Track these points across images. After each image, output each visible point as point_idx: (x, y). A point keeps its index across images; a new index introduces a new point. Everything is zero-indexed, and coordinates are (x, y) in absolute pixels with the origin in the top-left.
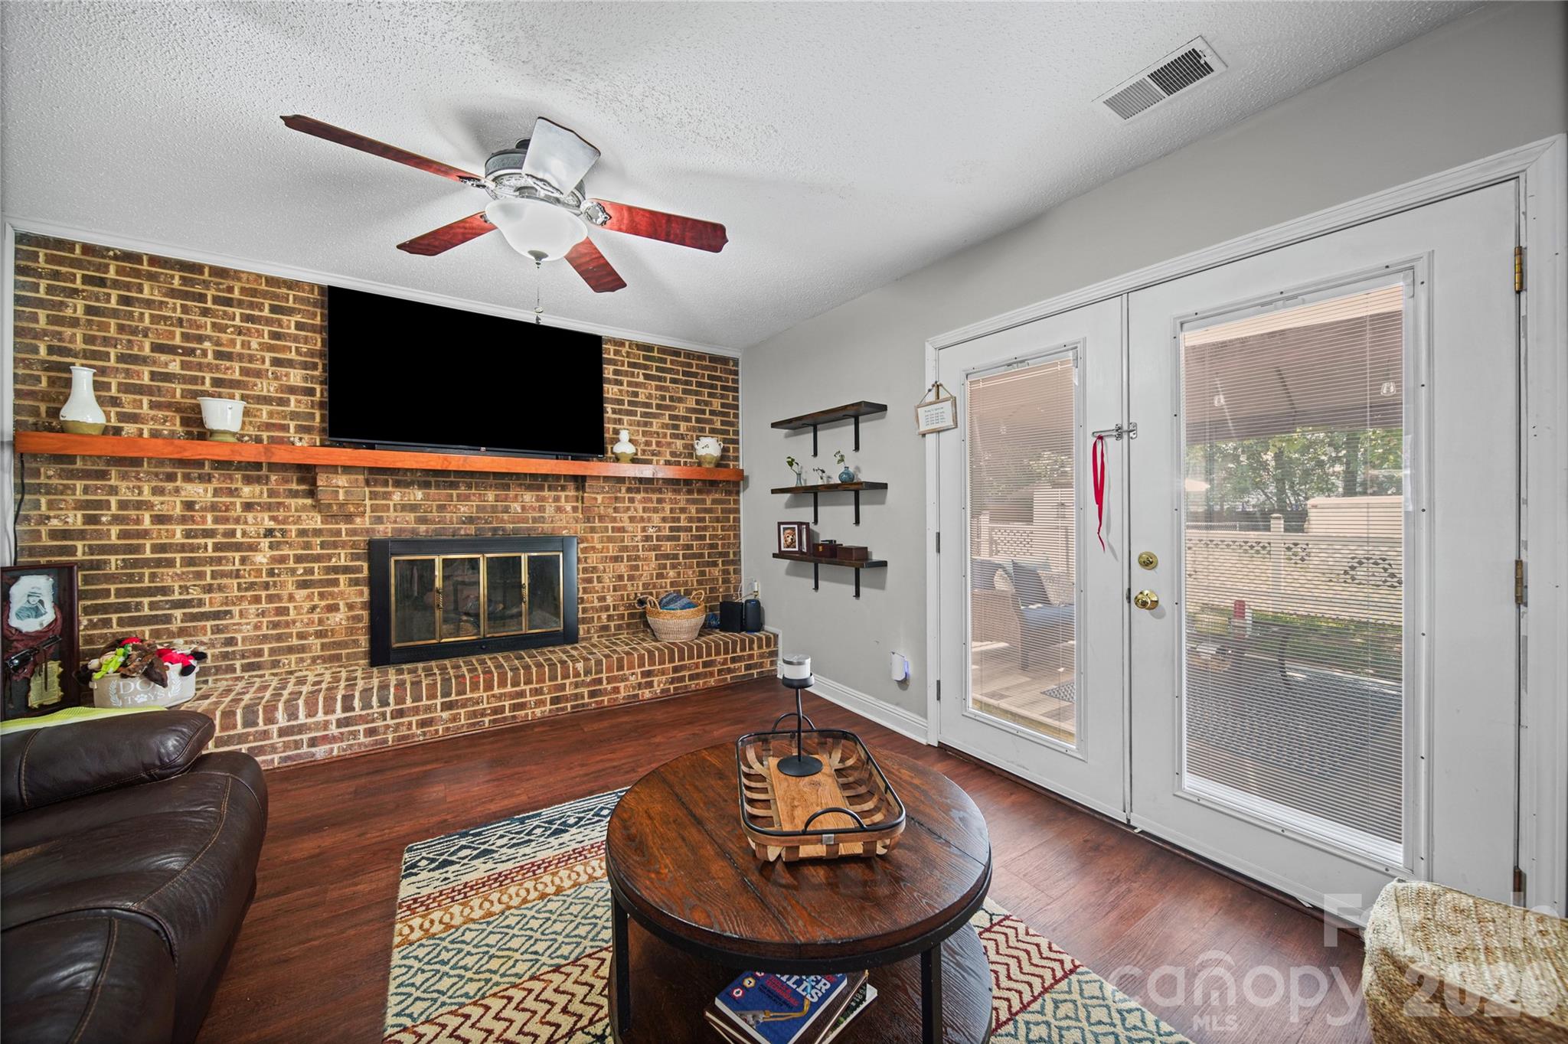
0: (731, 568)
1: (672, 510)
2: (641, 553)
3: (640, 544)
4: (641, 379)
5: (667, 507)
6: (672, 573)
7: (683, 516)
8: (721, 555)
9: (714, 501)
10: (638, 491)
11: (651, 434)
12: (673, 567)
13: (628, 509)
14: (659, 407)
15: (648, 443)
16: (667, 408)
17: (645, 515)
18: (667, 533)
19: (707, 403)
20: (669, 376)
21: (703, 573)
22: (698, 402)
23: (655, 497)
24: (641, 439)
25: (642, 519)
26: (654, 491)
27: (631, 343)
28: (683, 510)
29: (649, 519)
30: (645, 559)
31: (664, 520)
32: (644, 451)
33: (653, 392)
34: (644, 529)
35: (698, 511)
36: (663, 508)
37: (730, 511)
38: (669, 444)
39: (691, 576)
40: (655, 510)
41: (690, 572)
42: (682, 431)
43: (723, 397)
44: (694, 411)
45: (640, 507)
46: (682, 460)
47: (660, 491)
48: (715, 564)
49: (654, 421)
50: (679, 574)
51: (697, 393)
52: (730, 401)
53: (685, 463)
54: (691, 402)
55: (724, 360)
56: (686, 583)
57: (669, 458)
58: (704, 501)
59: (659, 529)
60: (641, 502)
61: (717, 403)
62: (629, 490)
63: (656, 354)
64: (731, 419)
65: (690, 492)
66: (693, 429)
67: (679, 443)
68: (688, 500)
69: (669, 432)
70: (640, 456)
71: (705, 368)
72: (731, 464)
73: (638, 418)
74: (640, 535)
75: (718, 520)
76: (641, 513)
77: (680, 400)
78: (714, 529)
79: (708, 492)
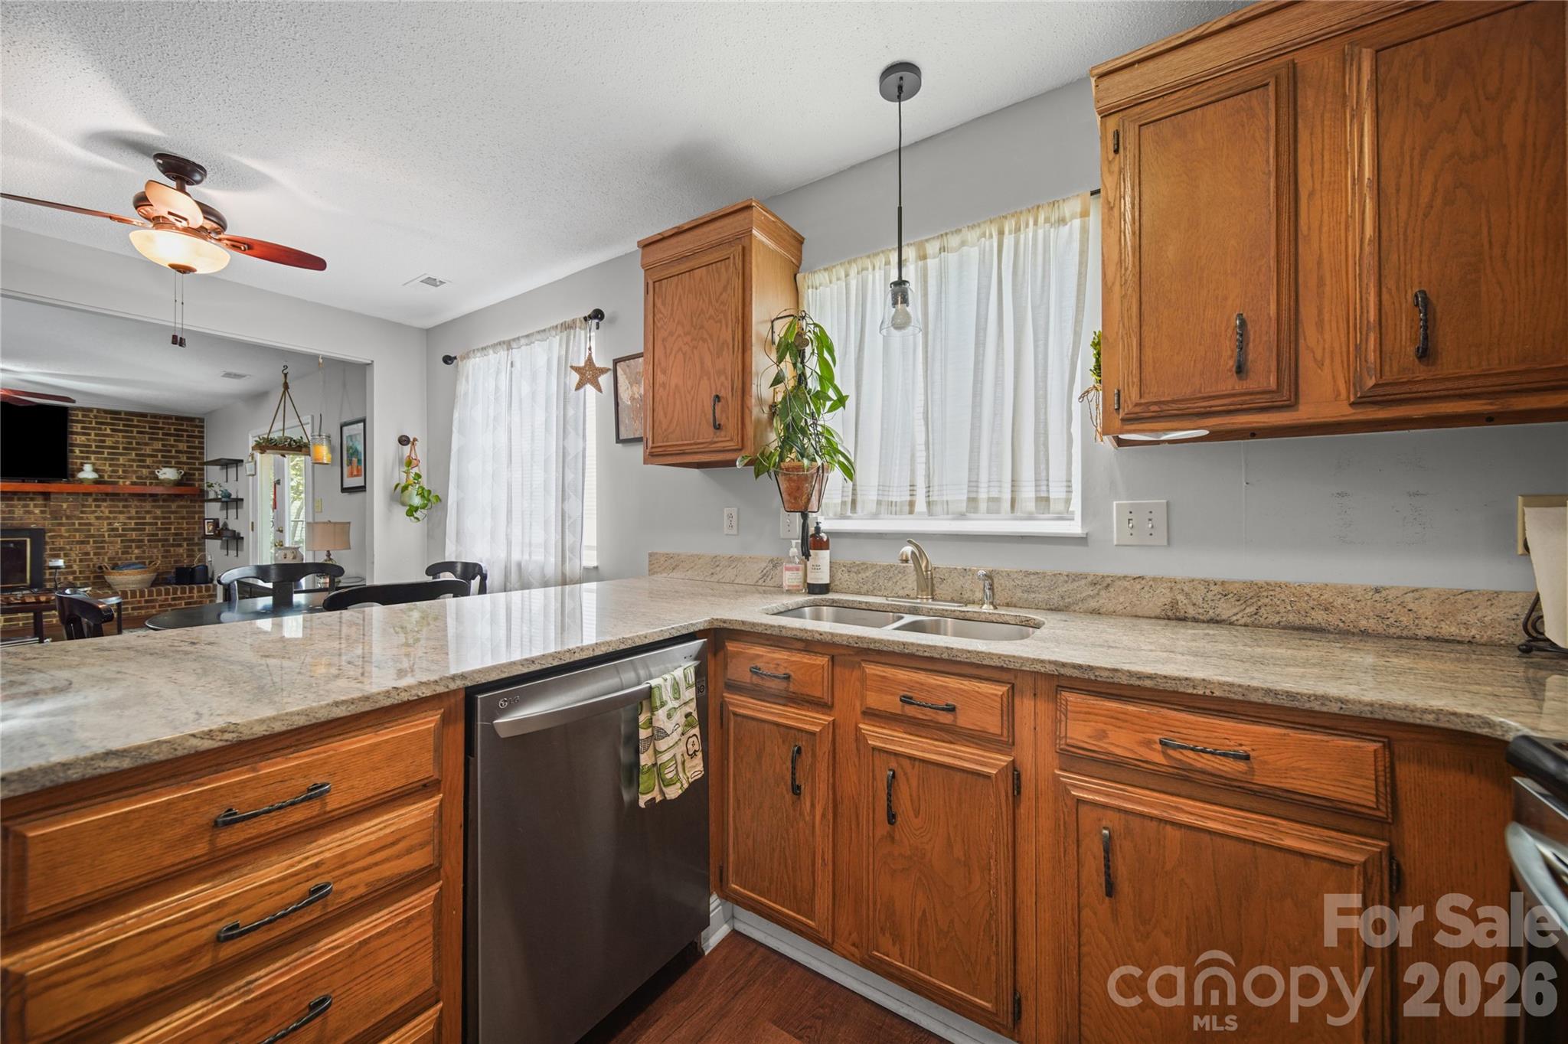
0: (196, 548)
1: (137, 512)
2: (107, 538)
3: (106, 534)
4: (108, 432)
5: (133, 512)
6: (136, 551)
7: (148, 516)
8: (185, 539)
9: (178, 507)
10: (104, 500)
11: (118, 466)
12: (138, 547)
13: (95, 512)
14: (124, 448)
15: (113, 471)
16: (133, 449)
17: (111, 515)
18: (133, 526)
19: (172, 446)
20: (135, 430)
21: (168, 551)
22: (163, 445)
23: (121, 504)
24: (107, 468)
25: (108, 518)
26: (120, 500)
27: (99, 410)
28: (148, 512)
29: (115, 518)
30: (110, 543)
31: (130, 518)
32: (110, 477)
33: (120, 440)
34: (110, 524)
35: (162, 512)
36: (129, 512)
37: (195, 513)
38: (136, 472)
39: (157, 552)
40: (121, 512)
41: (155, 550)
42: (148, 463)
43: (188, 442)
44: (161, 451)
45: (107, 511)
46: (148, 482)
47: (126, 500)
48: (180, 546)
49: (121, 458)
50: (144, 552)
51: (162, 440)
52: (197, 444)
53: (151, 484)
54: (158, 445)
55: (191, 419)
56: (151, 557)
57: (135, 480)
58: (169, 507)
59: (125, 524)
60: (106, 507)
61: (183, 446)
62: (95, 500)
63: (123, 416)
64: (197, 455)
65: (154, 501)
66: (160, 462)
67: (145, 471)
68: (153, 506)
69: (135, 464)
70: (106, 478)
71: (173, 424)
72: (197, 484)
73: (106, 455)
74: (106, 527)
75: (183, 518)
76: (107, 514)
77: (146, 444)
78: (179, 523)
79: (173, 501)
